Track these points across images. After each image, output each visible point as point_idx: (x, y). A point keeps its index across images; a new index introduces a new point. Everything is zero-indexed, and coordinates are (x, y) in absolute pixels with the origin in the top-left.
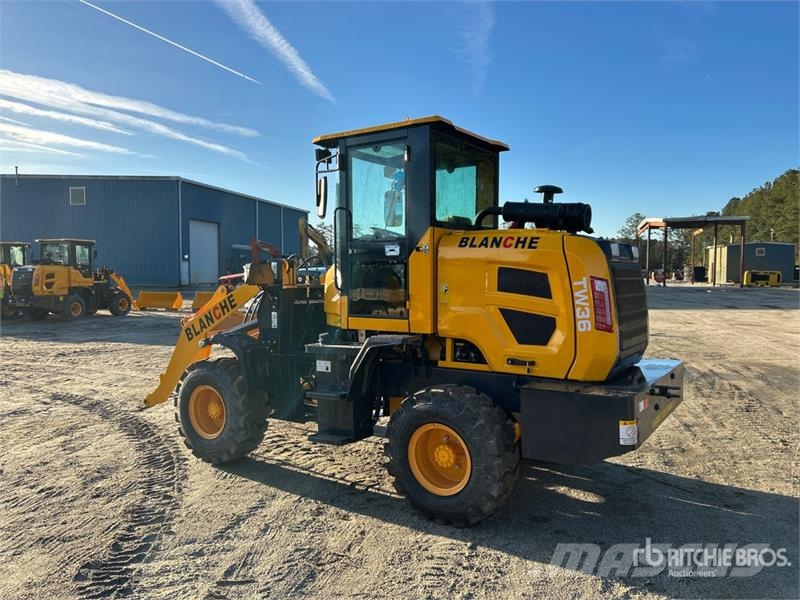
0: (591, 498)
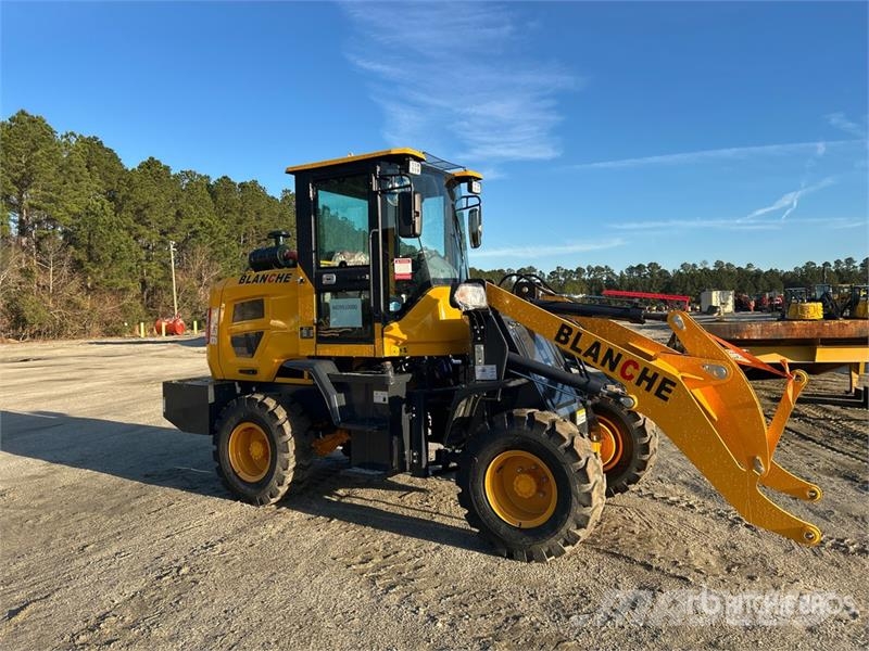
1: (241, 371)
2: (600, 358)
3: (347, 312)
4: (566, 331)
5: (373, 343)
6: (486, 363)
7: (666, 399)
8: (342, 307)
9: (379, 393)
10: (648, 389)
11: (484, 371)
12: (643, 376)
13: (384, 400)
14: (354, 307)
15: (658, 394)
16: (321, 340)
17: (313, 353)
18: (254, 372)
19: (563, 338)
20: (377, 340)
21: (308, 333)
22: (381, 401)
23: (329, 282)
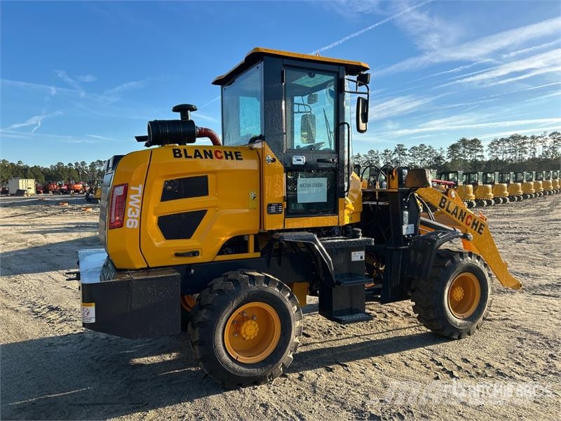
0: (137, 361)
1: (177, 255)
2: (458, 215)
3: (314, 190)
4: (444, 200)
5: (337, 214)
6: (409, 223)
7: (481, 234)
8: (309, 185)
9: (357, 253)
10: (475, 229)
11: (407, 228)
12: (474, 223)
13: (361, 258)
14: (320, 185)
15: (479, 231)
16: (290, 214)
17: (281, 227)
18: (195, 253)
19: (443, 205)
20: (340, 212)
21: (277, 210)
22: (359, 259)
23: (298, 163)
